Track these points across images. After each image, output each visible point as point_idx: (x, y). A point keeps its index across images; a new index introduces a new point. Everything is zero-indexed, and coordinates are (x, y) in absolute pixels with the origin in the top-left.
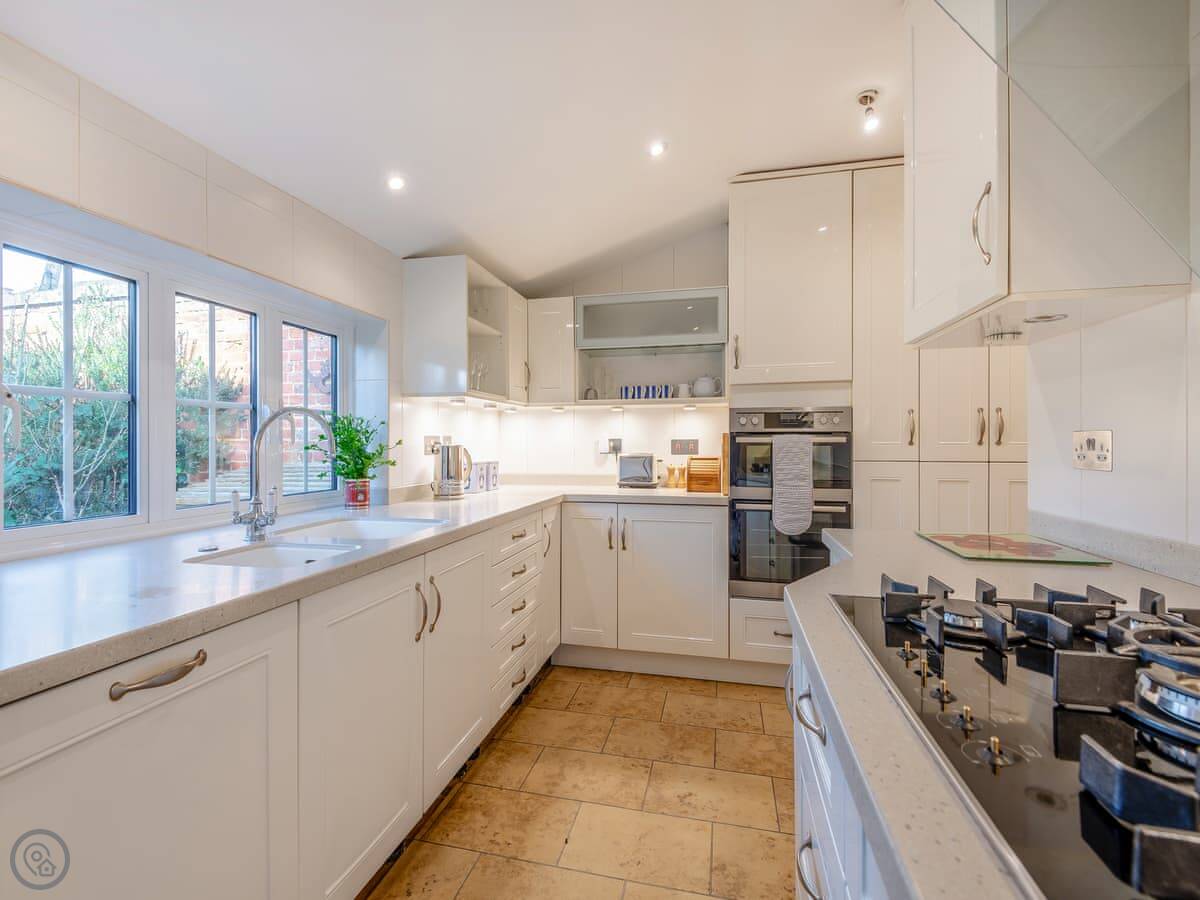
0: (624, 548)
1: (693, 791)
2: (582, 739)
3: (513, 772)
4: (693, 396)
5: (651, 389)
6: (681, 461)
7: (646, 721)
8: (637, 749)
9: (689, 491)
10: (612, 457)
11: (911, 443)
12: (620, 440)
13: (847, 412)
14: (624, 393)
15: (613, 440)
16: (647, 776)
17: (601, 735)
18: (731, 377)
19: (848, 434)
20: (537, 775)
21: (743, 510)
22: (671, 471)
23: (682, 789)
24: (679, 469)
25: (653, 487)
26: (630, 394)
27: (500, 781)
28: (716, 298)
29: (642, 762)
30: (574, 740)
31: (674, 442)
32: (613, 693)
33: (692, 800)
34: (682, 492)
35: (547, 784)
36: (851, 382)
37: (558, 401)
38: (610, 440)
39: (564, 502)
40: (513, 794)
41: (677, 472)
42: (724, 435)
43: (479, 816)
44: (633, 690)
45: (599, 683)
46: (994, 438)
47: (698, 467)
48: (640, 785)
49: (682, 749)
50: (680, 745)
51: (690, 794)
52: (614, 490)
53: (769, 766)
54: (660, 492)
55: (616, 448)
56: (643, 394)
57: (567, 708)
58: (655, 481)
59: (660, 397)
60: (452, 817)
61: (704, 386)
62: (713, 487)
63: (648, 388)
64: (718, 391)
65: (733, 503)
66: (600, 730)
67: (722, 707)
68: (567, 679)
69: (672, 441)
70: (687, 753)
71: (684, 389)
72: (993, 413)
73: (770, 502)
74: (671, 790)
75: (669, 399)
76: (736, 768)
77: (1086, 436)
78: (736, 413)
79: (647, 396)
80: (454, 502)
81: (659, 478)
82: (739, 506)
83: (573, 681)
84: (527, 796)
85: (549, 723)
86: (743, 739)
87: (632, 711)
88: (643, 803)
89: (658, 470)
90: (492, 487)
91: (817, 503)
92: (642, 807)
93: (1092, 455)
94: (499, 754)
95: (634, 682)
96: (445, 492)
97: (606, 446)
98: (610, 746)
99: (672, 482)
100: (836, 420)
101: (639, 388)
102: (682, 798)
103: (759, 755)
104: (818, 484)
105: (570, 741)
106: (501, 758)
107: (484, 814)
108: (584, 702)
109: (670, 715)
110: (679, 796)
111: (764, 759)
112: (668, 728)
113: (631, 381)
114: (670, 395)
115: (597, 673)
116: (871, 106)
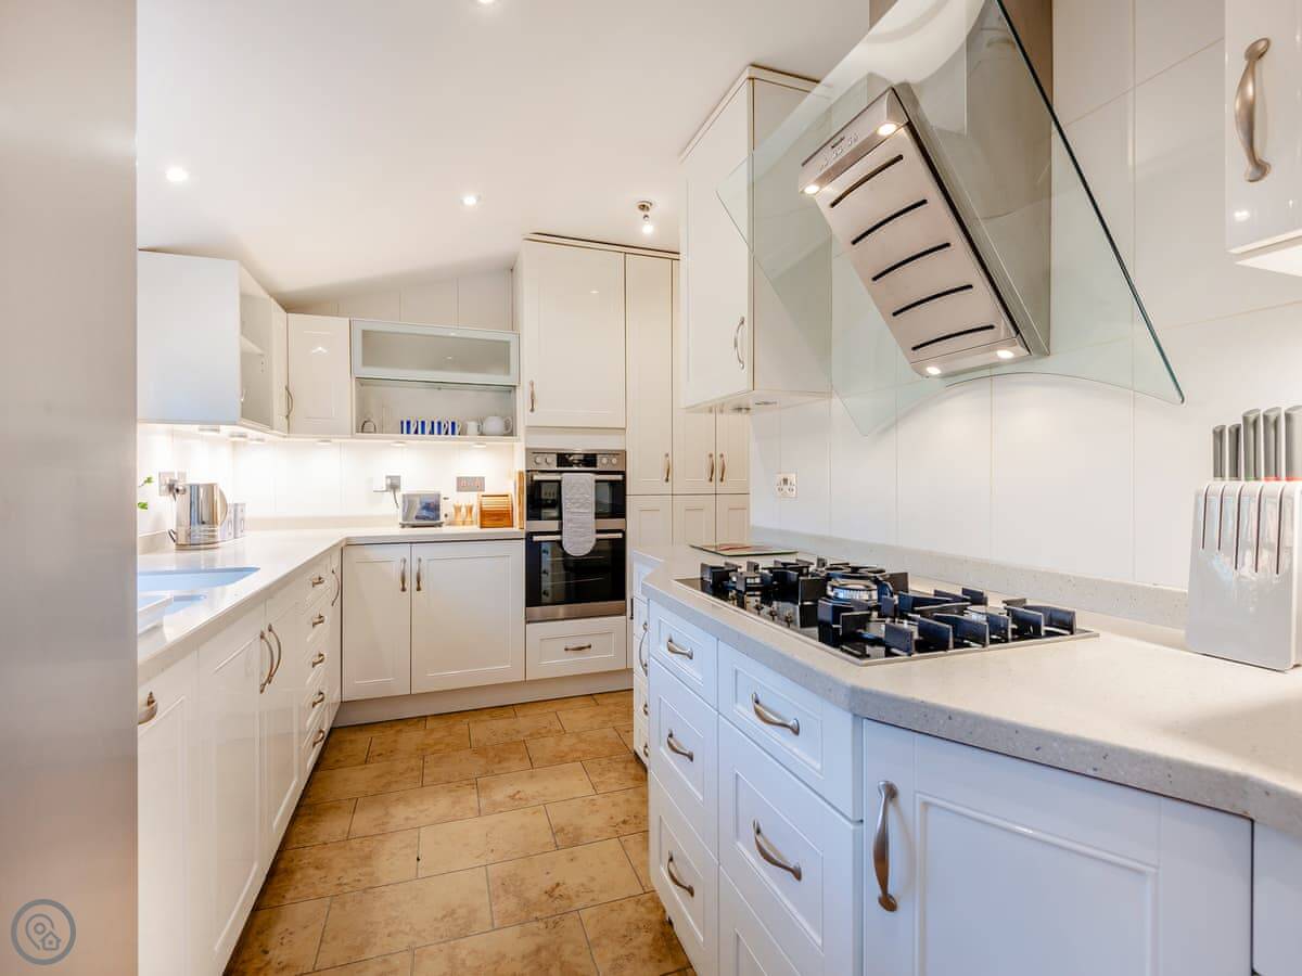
0: (419, 589)
1: (519, 788)
2: (396, 782)
3: (331, 827)
4: (482, 434)
5: (436, 425)
6: (471, 499)
7: (457, 750)
8: (457, 774)
9: (482, 527)
10: (390, 495)
11: (667, 480)
12: (399, 477)
13: (621, 455)
14: (406, 427)
15: (390, 477)
16: (475, 790)
17: (416, 773)
18: (523, 419)
19: (623, 473)
20: (362, 822)
21: (541, 542)
22: (458, 509)
23: (510, 791)
24: (466, 507)
25: (440, 525)
26: (413, 429)
27: (321, 838)
28: (508, 343)
29: (465, 782)
30: (389, 784)
31: (459, 480)
32: (411, 738)
33: (521, 795)
34: (475, 529)
35: (375, 826)
36: (624, 429)
37: (325, 431)
38: (387, 477)
39: (348, 545)
40: (343, 843)
41: (463, 510)
42: (521, 473)
43: (311, 871)
44: (432, 730)
45: (392, 732)
46: (719, 477)
47: (490, 504)
48: (472, 799)
49: (500, 762)
50: (497, 760)
51: (519, 792)
52: (395, 531)
53: (578, 754)
54: (445, 530)
55: (394, 486)
56: (428, 428)
57: (366, 762)
58: (442, 518)
59: (447, 433)
60: (279, 881)
61: (494, 424)
62: (505, 522)
63: (433, 423)
64: (509, 431)
65: (529, 535)
66: (412, 770)
67: (524, 723)
68: (353, 737)
69: (458, 478)
70: (505, 765)
71: (472, 426)
72: (718, 458)
73: (559, 533)
74: (500, 794)
75: (457, 436)
76: (551, 763)
77: (782, 477)
78: (532, 453)
79: (432, 432)
80: (207, 552)
81: (446, 516)
82: (536, 538)
83: (362, 739)
84: (359, 841)
85: (353, 779)
86: (550, 741)
87: (442, 746)
88: (480, 811)
89: (446, 508)
90: (239, 534)
91: (598, 532)
92: (479, 813)
93: (786, 488)
94: (306, 818)
95: (431, 724)
96: (196, 539)
97: (383, 484)
98: (427, 780)
99: (459, 519)
100: (614, 461)
101: (423, 423)
102: (512, 797)
103: (566, 749)
104: (598, 516)
105: (383, 786)
106: (311, 821)
107: (317, 868)
108: (384, 752)
109: (478, 741)
110: (510, 797)
111: (572, 751)
112: (480, 751)
113: (415, 415)
114: (457, 431)
115: (388, 724)
116: (648, 213)
